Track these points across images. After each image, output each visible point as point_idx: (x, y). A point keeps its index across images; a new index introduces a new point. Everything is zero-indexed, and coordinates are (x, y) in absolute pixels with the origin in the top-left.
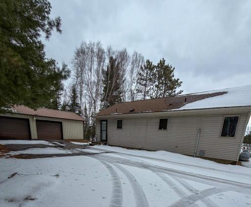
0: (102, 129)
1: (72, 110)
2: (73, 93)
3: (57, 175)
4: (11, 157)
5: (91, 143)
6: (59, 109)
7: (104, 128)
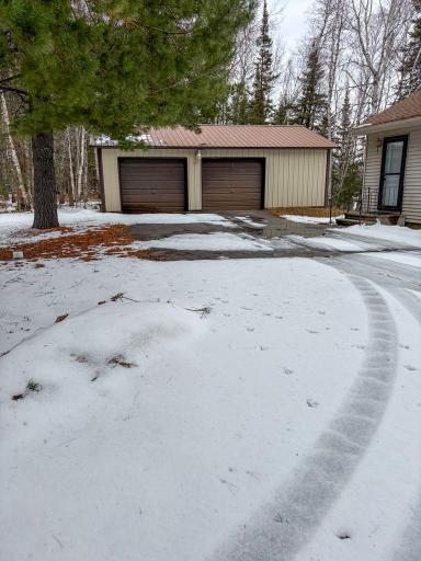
0: (388, 170)
1: (304, 120)
2: (309, 65)
3: (206, 310)
4: (131, 254)
5: (342, 217)
6: (267, 120)
7: (394, 164)
